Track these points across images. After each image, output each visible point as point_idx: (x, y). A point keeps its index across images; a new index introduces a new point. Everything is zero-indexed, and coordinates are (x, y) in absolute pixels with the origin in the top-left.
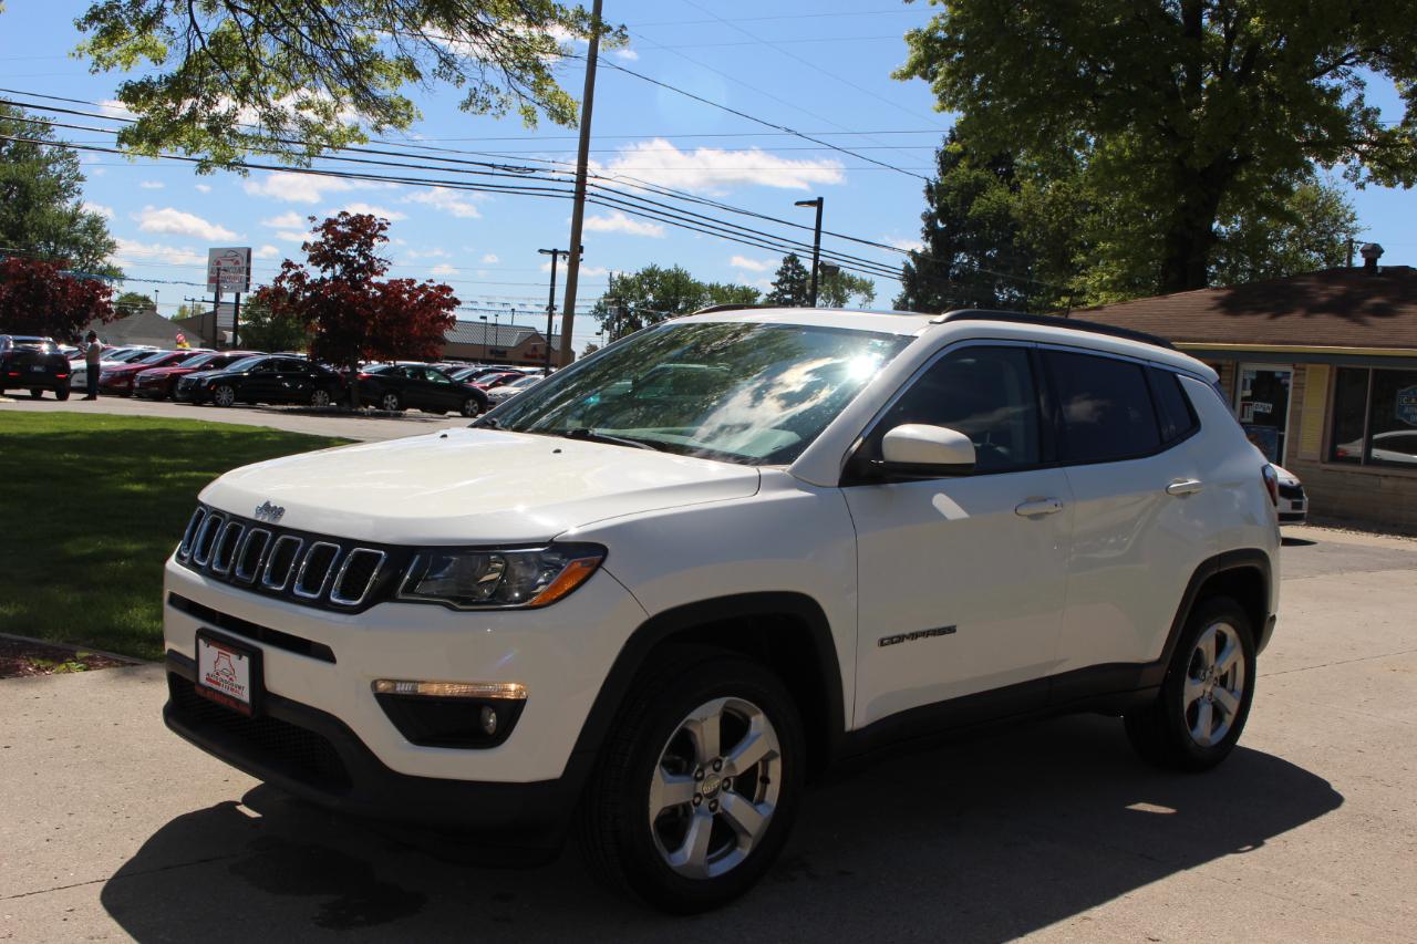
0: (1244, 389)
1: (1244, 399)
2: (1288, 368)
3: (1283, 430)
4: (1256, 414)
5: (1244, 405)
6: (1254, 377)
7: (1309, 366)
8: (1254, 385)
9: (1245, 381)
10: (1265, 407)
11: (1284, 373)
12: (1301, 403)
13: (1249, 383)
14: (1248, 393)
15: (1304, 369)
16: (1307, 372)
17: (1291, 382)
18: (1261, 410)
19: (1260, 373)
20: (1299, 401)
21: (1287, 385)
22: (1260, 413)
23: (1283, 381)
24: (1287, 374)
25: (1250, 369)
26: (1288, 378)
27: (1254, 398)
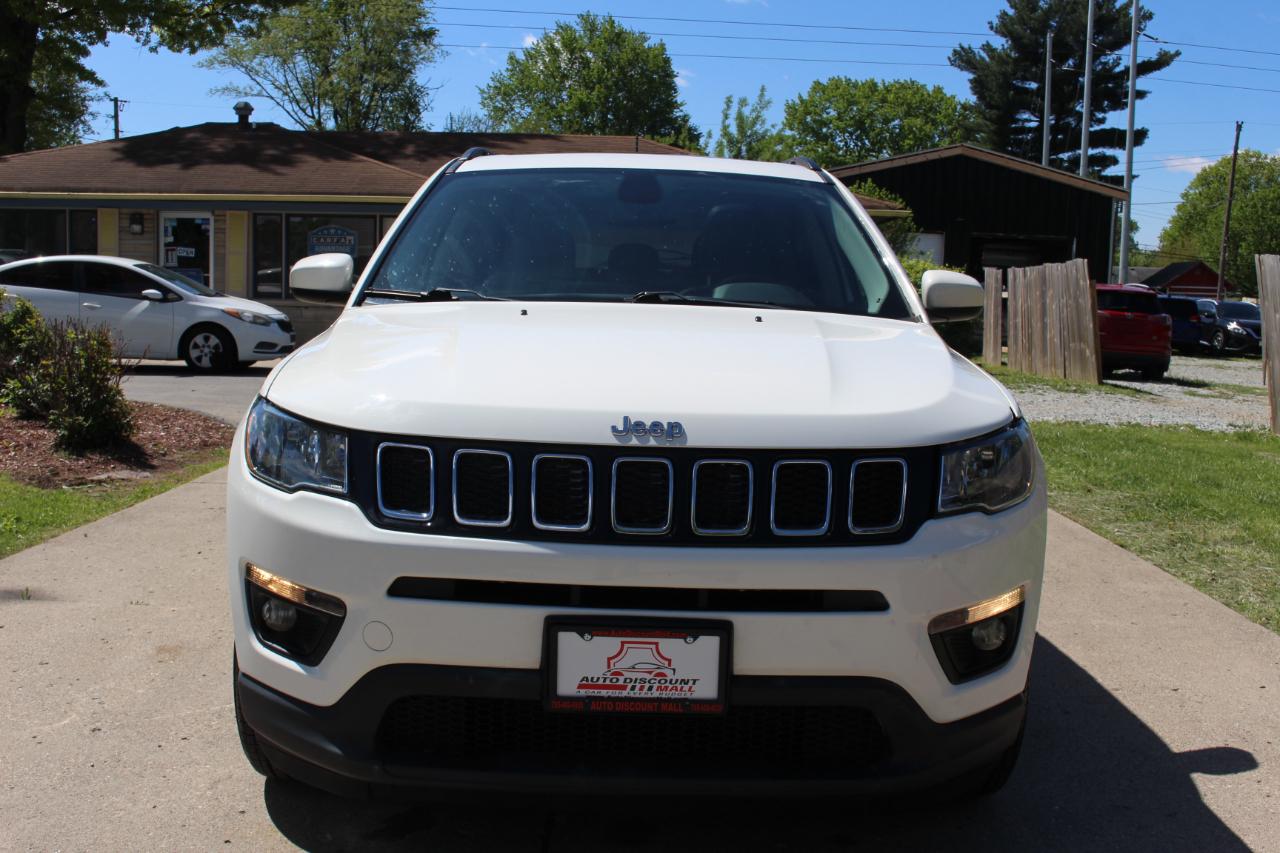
0: (166, 235)
1: (166, 245)
2: (207, 215)
3: (208, 272)
4: (180, 259)
5: (167, 251)
6: (175, 224)
7: (228, 213)
8: (175, 232)
9: (166, 230)
10: (190, 252)
11: (203, 219)
12: (224, 246)
13: (170, 230)
14: (171, 239)
15: (225, 216)
16: (228, 218)
17: (211, 227)
18: (185, 254)
19: (180, 221)
20: (220, 245)
21: (208, 231)
22: (184, 258)
23: (203, 227)
24: (206, 221)
25: (169, 217)
26: (208, 224)
27: (176, 243)
